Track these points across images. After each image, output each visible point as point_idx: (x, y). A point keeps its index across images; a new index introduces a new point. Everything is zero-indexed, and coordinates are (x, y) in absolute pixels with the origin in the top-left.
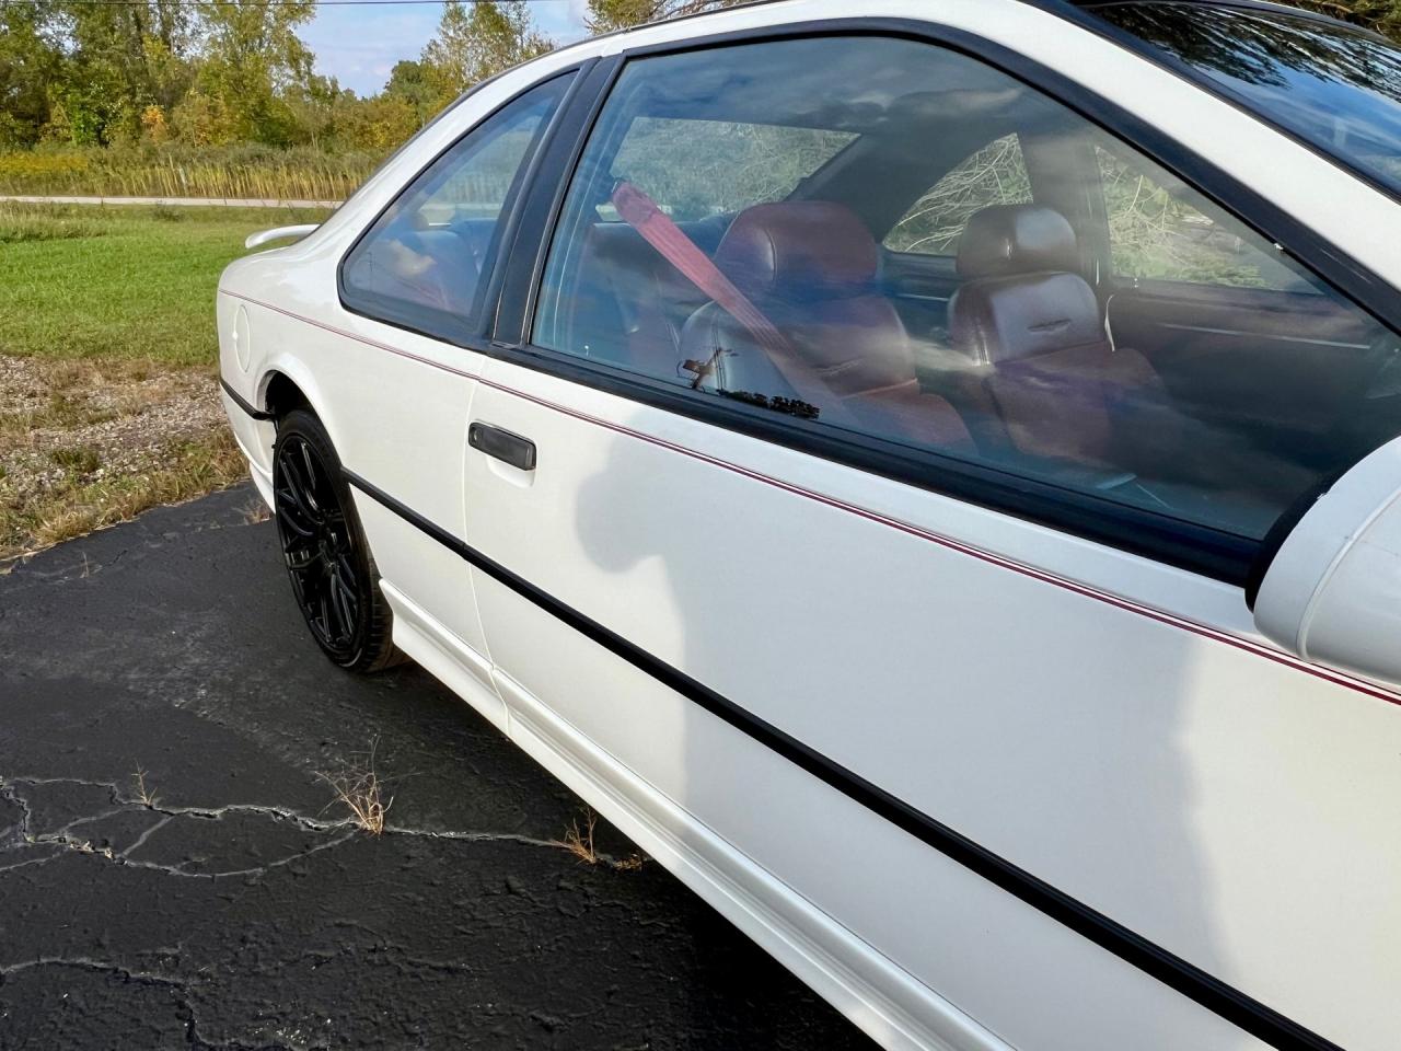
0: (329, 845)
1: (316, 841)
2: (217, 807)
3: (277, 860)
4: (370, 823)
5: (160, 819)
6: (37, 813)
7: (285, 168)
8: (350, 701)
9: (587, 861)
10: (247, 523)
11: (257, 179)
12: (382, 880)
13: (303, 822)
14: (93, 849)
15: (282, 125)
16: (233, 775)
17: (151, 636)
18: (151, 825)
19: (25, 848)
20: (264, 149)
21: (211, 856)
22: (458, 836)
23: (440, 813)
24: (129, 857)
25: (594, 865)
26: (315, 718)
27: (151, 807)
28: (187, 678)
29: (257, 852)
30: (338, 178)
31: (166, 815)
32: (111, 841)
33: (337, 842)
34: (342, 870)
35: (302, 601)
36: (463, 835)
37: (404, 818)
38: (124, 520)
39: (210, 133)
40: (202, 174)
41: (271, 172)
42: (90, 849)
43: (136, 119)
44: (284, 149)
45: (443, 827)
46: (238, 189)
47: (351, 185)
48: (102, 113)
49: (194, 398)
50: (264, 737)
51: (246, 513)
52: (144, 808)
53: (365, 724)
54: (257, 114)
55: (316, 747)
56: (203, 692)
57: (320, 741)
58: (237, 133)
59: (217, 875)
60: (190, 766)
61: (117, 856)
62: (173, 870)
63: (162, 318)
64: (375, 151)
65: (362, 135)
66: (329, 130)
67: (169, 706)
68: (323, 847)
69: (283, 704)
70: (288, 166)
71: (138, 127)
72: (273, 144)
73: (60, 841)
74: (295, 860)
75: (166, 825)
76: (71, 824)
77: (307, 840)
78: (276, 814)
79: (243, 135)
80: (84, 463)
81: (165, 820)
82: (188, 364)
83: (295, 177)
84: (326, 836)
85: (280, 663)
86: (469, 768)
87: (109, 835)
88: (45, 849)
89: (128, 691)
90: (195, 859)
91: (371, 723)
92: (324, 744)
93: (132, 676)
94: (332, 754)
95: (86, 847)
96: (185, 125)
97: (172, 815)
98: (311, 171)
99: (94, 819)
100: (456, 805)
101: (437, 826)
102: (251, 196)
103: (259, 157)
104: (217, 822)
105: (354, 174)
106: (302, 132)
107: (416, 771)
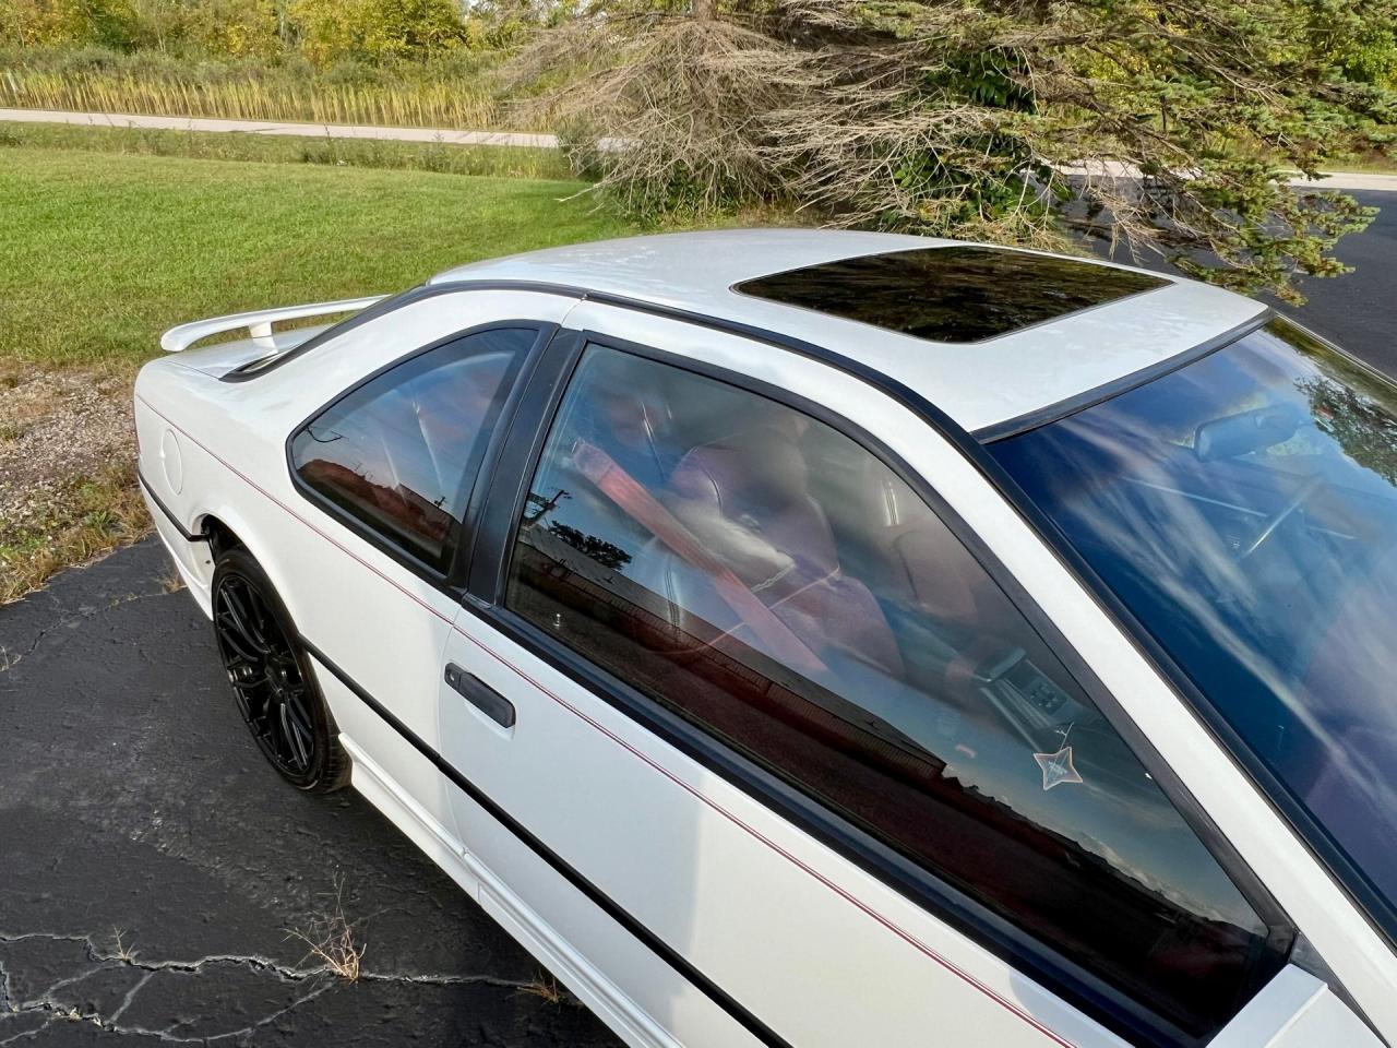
0: (310, 996)
1: (297, 993)
2: (194, 960)
3: (262, 1018)
4: (348, 970)
5: (142, 976)
6: (16, 977)
7: (131, 78)
8: (307, 825)
9: (552, 1001)
10: (165, 592)
11: (99, 88)
12: (366, 1035)
13: (282, 972)
14: (81, 1015)
15: (122, 24)
16: (205, 921)
17: (92, 749)
18: (134, 983)
19: (12, 1018)
20: (105, 53)
21: (200, 1016)
22: (431, 979)
23: (412, 955)
24: (119, 1022)
25: (558, 1005)
26: (275, 848)
27: (128, 962)
28: (138, 804)
29: (242, 1009)
30: (192, 91)
31: (146, 971)
32: (96, 1003)
33: (317, 993)
34: (327, 1025)
35: (247, 715)
36: (435, 978)
37: (378, 963)
38: (32, 590)
39: (39, 29)
40: (39, 82)
41: (115, 83)
42: (78, 1017)
44: (128, 53)
45: (415, 971)
46: (79, 100)
47: (208, 99)
49: (78, 413)
50: (229, 875)
51: (164, 582)
52: (123, 964)
53: (326, 853)
54: (94, 11)
55: (282, 884)
56: (158, 821)
57: (286, 877)
58: (71, 31)
59: (209, 1038)
60: (161, 912)
61: (106, 1023)
62: (164, 1035)
63: (22, 293)
64: (231, 58)
65: (216, 38)
66: (178, 32)
67: (126, 839)
68: (304, 999)
69: (241, 833)
70: (134, 75)
72: (115, 46)
73: (46, 1008)
74: (280, 1017)
75: (147, 983)
76: (53, 988)
77: (287, 992)
78: (254, 963)
79: (79, 33)
81: (147, 977)
82: (62, 364)
83: (143, 88)
84: (306, 986)
85: (231, 779)
86: (433, 902)
87: (94, 999)
88: (31, 1020)
89: (82, 822)
90: (184, 1021)
91: (332, 852)
92: (289, 879)
93: (84, 803)
94: (300, 892)
95: (73, 1014)
96: (9, 18)
97: (152, 970)
98: (162, 83)
99: (75, 980)
100: (425, 945)
101: (410, 970)
102: (94, 109)
103: (99, 63)
104: (198, 976)
105: (209, 85)
106: (146, 33)
107: (383, 909)
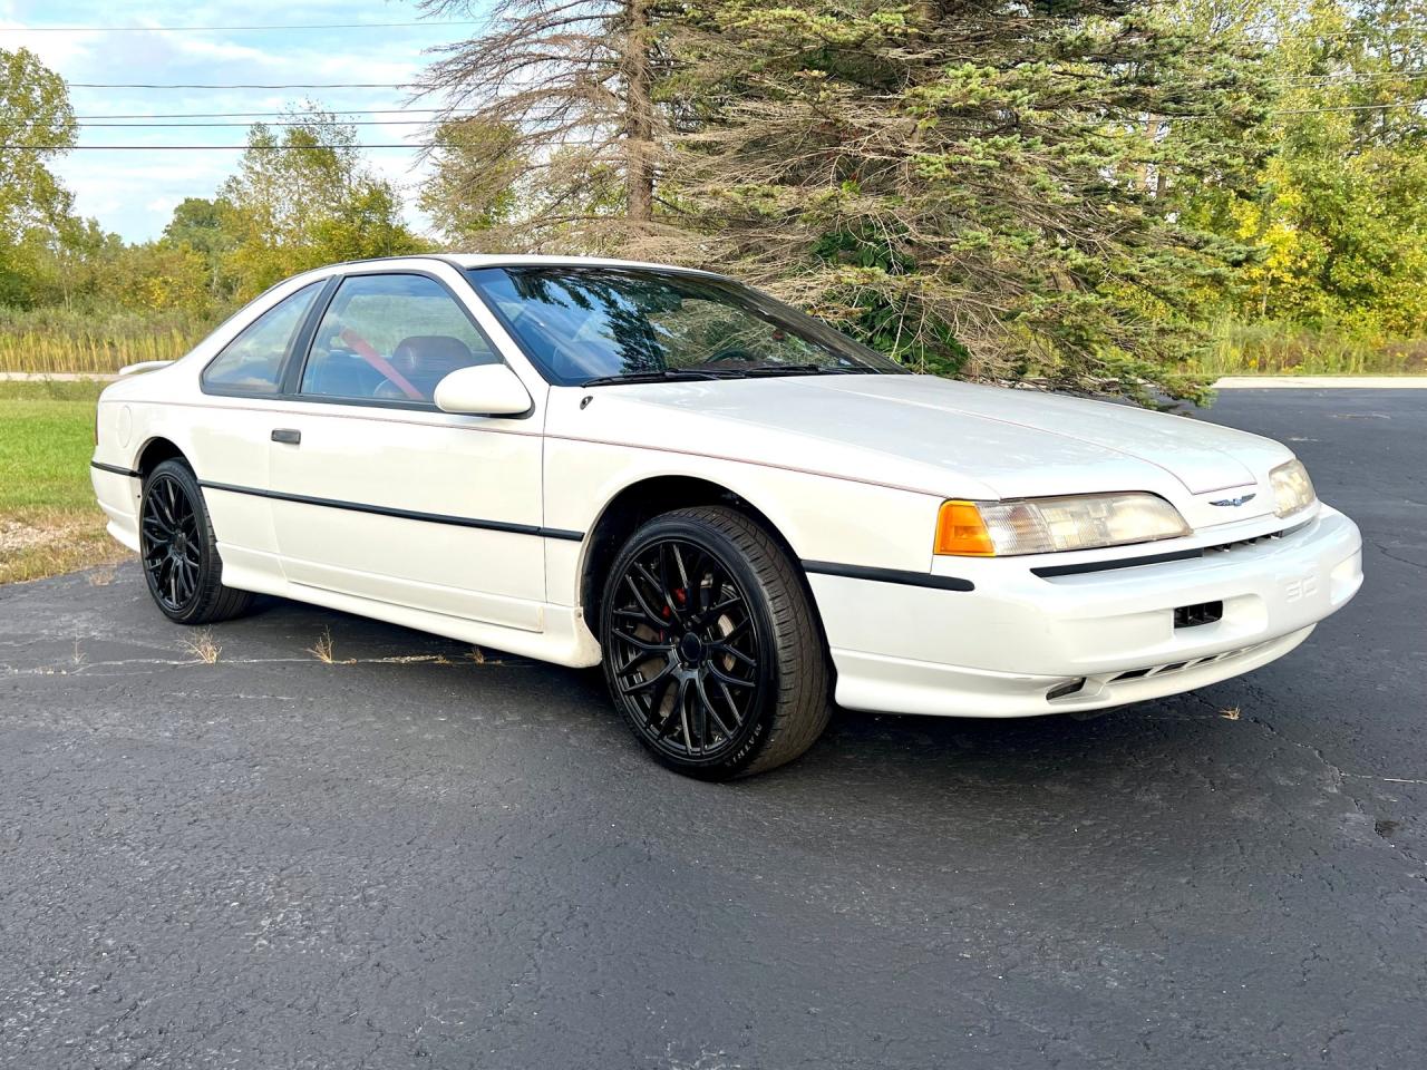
1: (179, 666)
2: (119, 661)
5: (88, 665)
9: (328, 663)
13: (171, 663)
14: (54, 672)
15: (23, 282)
17: (48, 621)
18: (84, 666)
22: (259, 661)
23: (248, 656)
24: (76, 673)
28: (82, 630)
32: (64, 670)
37: (228, 658)
44: (28, 311)
45: (250, 658)
52: (78, 662)
56: (95, 633)
60: (99, 652)
61: (69, 673)
64: (150, 312)
66: (90, 287)
70: (34, 331)
73: (33, 672)
77: (174, 666)
78: (154, 661)
81: (91, 665)
83: (42, 344)
84: (184, 665)
85: (142, 624)
89: (45, 635)
93: (45, 631)
95: (50, 672)
100: (257, 653)
106: (52, 290)
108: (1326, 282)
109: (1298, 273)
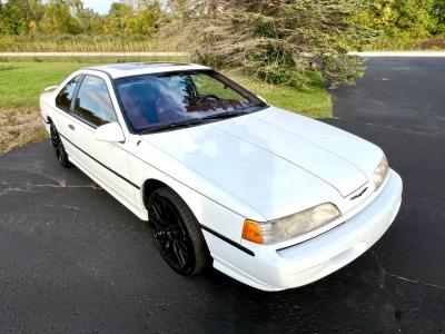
1: (55, 189)
2: (40, 185)
11: (66, 46)
13: (53, 186)
15: (74, 27)
20: (69, 35)
25: (95, 189)
30: (92, 45)
33: (58, 189)
37: (69, 185)
38: (25, 145)
39: (51, 30)
40: (50, 45)
41: (71, 44)
43: (27, 26)
44: (75, 35)
45: (74, 186)
46: (61, 49)
47: (96, 47)
48: (16, 24)
50: (49, 176)
54: (66, 23)
55: (57, 177)
56: (39, 171)
64: (104, 35)
65: (100, 30)
66: (90, 28)
67: (33, 173)
70: (76, 41)
71: (28, 28)
72: (71, 33)
79: (62, 31)
80: (16, 134)
83: (78, 45)
89: (26, 171)
94: (60, 178)
96: (43, 27)
98: (84, 43)
102: (64, 51)
103: (67, 38)
105: (97, 43)
106: (81, 29)
108: (397, 24)
109: (390, 22)
